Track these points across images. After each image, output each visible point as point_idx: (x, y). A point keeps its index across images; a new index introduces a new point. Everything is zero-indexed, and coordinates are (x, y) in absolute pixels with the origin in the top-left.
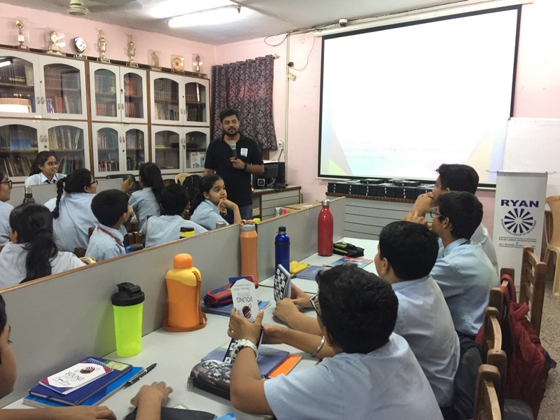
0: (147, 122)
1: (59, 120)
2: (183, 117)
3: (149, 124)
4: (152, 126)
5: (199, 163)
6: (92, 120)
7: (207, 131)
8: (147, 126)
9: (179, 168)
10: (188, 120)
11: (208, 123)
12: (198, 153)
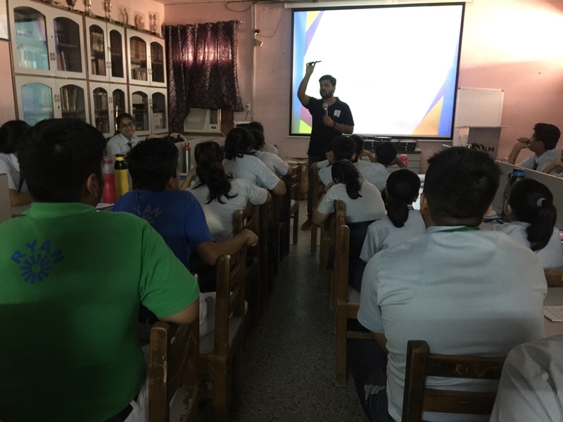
0: (126, 82)
1: (68, 78)
2: (150, 77)
3: (128, 84)
4: (130, 86)
5: (159, 125)
6: (90, 79)
7: (164, 92)
8: (126, 86)
9: (148, 129)
10: (153, 80)
11: (165, 84)
12: (158, 114)
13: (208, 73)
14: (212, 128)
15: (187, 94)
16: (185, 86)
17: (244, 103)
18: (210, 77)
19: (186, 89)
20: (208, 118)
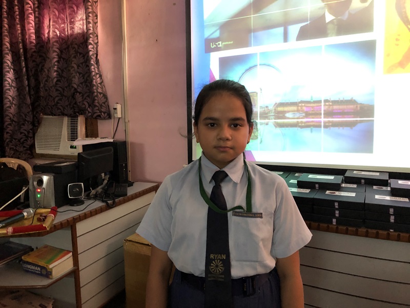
13: (55, 55)
14: (72, 147)
15: (32, 93)
16: (28, 79)
17: (112, 104)
18: (58, 62)
19: (29, 85)
20: (65, 132)
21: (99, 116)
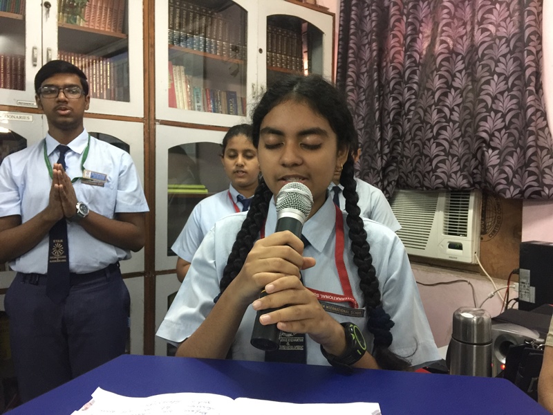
3: (149, 121)
14: (451, 246)
20: (440, 218)
21: (538, 193)
